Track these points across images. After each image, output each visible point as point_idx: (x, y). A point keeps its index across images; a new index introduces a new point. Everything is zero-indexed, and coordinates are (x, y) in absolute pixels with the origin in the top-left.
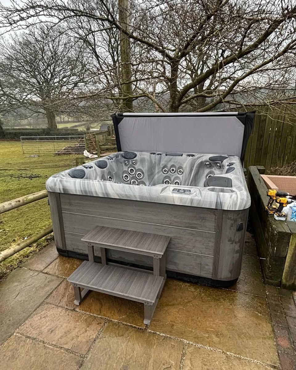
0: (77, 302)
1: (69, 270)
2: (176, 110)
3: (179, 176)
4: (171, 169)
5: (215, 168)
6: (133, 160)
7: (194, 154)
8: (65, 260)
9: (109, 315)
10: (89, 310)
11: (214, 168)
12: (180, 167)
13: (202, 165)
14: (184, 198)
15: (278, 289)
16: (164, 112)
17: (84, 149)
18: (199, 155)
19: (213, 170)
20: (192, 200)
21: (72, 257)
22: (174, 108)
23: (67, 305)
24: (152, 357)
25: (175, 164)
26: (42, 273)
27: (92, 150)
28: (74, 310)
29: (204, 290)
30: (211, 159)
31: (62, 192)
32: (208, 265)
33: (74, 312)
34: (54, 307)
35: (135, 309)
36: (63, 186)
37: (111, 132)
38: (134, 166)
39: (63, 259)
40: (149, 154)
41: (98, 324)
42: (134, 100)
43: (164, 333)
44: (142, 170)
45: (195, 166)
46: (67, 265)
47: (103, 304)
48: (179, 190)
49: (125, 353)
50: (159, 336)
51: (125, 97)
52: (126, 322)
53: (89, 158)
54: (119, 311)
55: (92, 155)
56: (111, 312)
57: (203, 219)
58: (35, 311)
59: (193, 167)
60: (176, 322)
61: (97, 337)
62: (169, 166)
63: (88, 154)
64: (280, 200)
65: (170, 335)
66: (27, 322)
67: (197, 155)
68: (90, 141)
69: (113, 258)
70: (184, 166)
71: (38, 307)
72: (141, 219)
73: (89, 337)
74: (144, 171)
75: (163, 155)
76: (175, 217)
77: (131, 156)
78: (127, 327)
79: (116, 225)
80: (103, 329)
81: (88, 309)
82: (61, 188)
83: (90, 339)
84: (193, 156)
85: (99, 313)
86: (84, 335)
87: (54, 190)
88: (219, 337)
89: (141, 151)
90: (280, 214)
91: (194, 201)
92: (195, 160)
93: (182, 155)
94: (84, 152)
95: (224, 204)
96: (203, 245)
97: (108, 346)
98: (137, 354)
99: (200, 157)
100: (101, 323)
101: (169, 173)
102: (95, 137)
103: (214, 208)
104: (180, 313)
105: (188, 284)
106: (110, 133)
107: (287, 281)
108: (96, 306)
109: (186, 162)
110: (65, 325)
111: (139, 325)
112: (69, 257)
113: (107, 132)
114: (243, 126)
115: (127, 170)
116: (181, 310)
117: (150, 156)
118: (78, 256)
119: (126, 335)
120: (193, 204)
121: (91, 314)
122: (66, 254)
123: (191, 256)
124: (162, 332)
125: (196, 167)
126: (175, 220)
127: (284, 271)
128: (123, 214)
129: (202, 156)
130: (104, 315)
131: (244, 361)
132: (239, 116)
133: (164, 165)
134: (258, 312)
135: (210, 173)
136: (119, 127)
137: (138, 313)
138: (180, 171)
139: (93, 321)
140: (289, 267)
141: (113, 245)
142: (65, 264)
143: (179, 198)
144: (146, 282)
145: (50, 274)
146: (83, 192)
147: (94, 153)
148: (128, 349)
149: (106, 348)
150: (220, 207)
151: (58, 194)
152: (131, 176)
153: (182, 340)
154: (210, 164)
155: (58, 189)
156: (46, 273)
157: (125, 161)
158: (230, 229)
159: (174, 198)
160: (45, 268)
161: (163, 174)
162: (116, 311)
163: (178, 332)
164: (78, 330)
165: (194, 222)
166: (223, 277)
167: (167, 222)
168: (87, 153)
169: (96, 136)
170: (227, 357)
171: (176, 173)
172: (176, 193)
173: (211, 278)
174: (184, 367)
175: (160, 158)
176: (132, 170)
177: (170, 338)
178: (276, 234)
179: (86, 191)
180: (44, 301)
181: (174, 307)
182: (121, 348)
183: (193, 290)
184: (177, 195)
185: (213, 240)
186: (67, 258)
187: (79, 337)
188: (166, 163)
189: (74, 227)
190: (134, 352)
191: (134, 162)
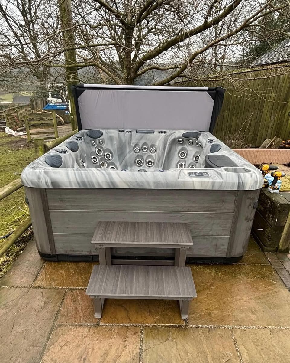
0: (98, 315)
1: (66, 277)
2: (132, 82)
3: (152, 154)
4: (143, 148)
5: (188, 145)
6: (100, 139)
7: (165, 130)
8: (55, 267)
9: (140, 320)
10: (116, 320)
11: (186, 145)
12: (153, 145)
13: (175, 142)
14: (204, 182)
15: (275, 254)
16: (118, 84)
17: (5, 125)
18: (171, 132)
19: (185, 146)
20: (213, 183)
21: (63, 261)
22: (130, 81)
23: (86, 322)
24: (208, 354)
25: (147, 142)
26: (33, 288)
27: (15, 126)
28: (98, 324)
29: (218, 269)
30: (184, 135)
31: (51, 186)
32: (223, 245)
33: (99, 328)
34: (71, 328)
35: (164, 306)
36: (51, 179)
37: (35, 105)
38: (101, 146)
39: (51, 265)
40: (116, 132)
41: (134, 334)
42: (78, 69)
43: (206, 324)
44: (110, 150)
45: (168, 143)
46: (60, 271)
47: (128, 309)
48: (195, 173)
49: (180, 359)
50: (203, 329)
51: (70, 66)
52: (163, 323)
53: (13, 136)
54: (150, 312)
55: (16, 132)
56: (142, 317)
57: (223, 201)
58: (48, 340)
59: (166, 144)
60: (210, 309)
61: (141, 350)
62: (140, 145)
63: (12, 131)
64: (276, 174)
65: (213, 324)
66: (44, 358)
67: (169, 132)
68: (11, 117)
69: (119, 254)
70: (157, 144)
71: (50, 334)
72: (154, 209)
73: (133, 353)
74: (112, 151)
75: (133, 132)
76: (194, 202)
77: (97, 135)
78: (168, 329)
79: (123, 219)
80: (143, 339)
81: (114, 320)
82: (49, 181)
83: (135, 356)
84: (165, 132)
85: (128, 321)
86: (125, 352)
87: (38, 185)
88: (254, 314)
89: (107, 129)
90: (275, 187)
91: (215, 184)
92: (168, 137)
93: (154, 133)
94: (6, 129)
95: (245, 185)
96: (220, 226)
97: (158, 357)
98: (192, 356)
99: (172, 134)
100: (137, 333)
101: (141, 151)
102: (16, 112)
103: (236, 189)
104: (209, 298)
105: (202, 267)
106: (33, 106)
107: (283, 246)
108: (121, 314)
109: (158, 139)
110: (97, 347)
111: (177, 322)
112: (58, 261)
113: (30, 105)
114: (213, 101)
115: (94, 151)
116: (209, 295)
117: (118, 134)
118: (71, 259)
119: (170, 338)
120: (214, 187)
121: (121, 325)
122: (55, 259)
123: (207, 239)
124: (204, 324)
125: (169, 145)
126: (194, 205)
127: (282, 238)
128: (133, 205)
129: (174, 133)
130: (136, 322)
131: (285, 331)
132: (210, 91)
133: (136, 143)
134: (272, 280)
135: (182, 149)
136: (78, 101)
137: (170, 309)
138: (153, 150)
139: (127, 332)
140: (286, 234)
141: (134, 243)
142: (57, 270)
143: (199, 182)
144: (176, 276)
145: (44, 288)
146: (81, 184)
147: (18, 129)
148: (181, 354)
149: (157, 359)
150: (242, 187)
151: (44, 190)
152: (100, 157)
153: (225, 326)
154: (183, 140)
155: (45, 183)
156: (39, 287)
157: (91, 141)
158: (248, 208)
159: (195, 183)
160: (34, 281)
161: (134, 153)
162: (147, 314)
163: (219, 319)
164: (116, 348)
165: (214, 205)
166: (236, 254)
167: (184, 208)
168: (10, 130)
169: (18, 110)
170: (271, 331)
171: (148, 151)
172: (194, 177)
173: (225, 256)
174: (241, 354)
175: (131, 135)
176: (99, 150)
177: (214, 328)
178: (279, 207)
179: (84, 183)
180: (54, 324)
181: (202, 294)
182: (173, 354)
183: (209, 271)
184: (196, 179)
185: (230, 221)
186: (57, 263)
187: (122, 357)
188: (137, 141)
189: (67, 227)
190: (187, 354)
191: (101, 142)
